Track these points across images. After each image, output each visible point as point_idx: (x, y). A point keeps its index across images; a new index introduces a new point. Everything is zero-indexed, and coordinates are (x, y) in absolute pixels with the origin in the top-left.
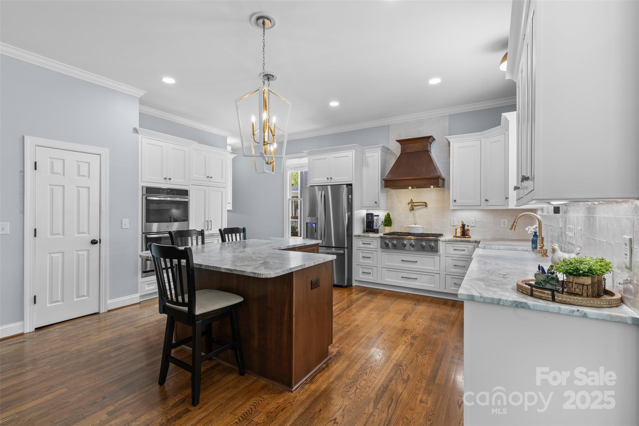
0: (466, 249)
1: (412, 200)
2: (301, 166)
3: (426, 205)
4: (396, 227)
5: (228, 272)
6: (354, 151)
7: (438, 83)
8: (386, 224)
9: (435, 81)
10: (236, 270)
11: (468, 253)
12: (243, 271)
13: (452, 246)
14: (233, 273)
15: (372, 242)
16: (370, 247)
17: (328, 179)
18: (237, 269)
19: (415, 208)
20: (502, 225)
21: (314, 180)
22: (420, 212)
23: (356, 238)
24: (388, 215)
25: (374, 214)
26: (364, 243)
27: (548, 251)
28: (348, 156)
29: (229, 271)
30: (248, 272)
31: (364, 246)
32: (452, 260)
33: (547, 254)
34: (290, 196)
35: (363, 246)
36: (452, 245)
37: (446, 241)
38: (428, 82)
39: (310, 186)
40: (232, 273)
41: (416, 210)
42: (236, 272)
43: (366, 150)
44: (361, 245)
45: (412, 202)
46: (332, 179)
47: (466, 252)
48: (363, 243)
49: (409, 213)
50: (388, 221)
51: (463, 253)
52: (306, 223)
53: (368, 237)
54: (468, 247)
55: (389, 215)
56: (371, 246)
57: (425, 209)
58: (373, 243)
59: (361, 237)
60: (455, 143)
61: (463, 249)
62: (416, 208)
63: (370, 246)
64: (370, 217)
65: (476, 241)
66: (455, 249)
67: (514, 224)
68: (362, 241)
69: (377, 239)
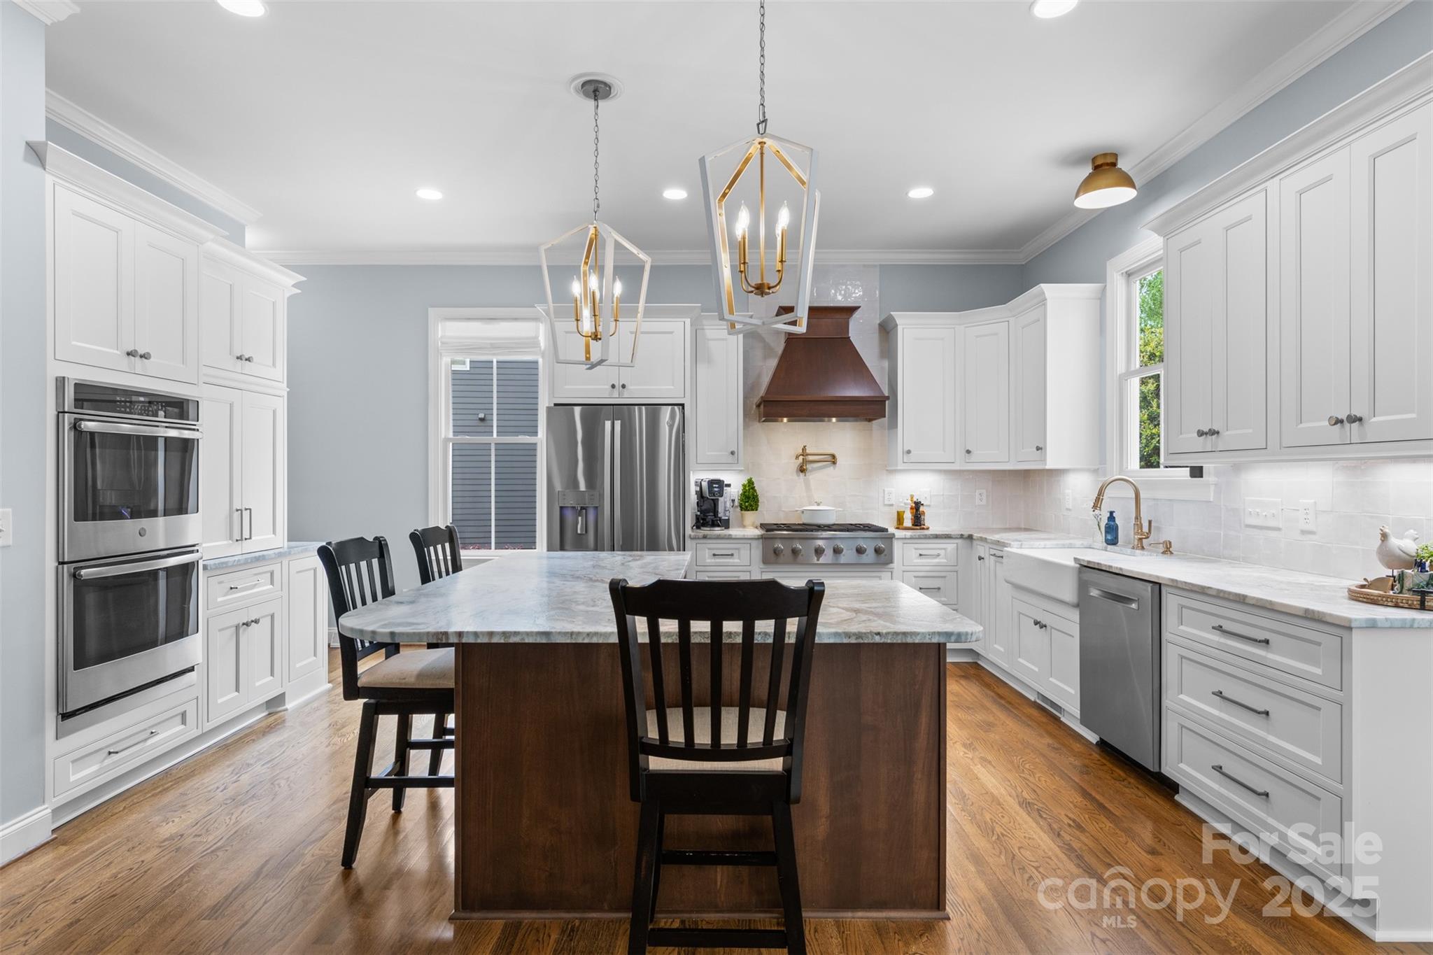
0: (942, 552)
1: (804, 449)
2: (491, 344)
3: (833, 459)
4: (765, 512)
5: (845, 641)
6: (688, 321)
7: (923, 197)
8: (747, 504)
9: (920, 193)
10: (878, 634)
11: (945, 561)
12: (905, 634)
13: (916, 549)
14: (866, 641)
15: (738, 549)
16: (734, 563)
17: (613, 386)
18: (880, 631)
19: (809, 466)
20: (977, 502)
21: (566, 387)
22: (820, 476)
23: (694, 542)
24: (750, 482)
25: (726, 483)
26: (717, 553)
27: (1172, 544)
28: (672, 333)
29: (854, 637)
30: (923, 633)
31: (718, 560)
32: (915, 577)
33: (1171, 549)
34: (447, 429)
35: (713, 560)
36: (916, 546)
37: (905, 538)
38: (907, 194)
39: (555, 405)
40: (864, 644)
41: (811, 471)
42: (877, 639)
43: (705, 322)
44: (709, 558)
45: (804, 453)
46: (625, 390)
47: (943, 558)
48: (714, 555)
49: (795, 477)
50: (750, 500)
51: (936, 560)
52: (558, 509)
53: (729, 537)
54: (944, 549)
55: (753, 483)
56: (735, 560)
57: (831, 470)
58: (739, 553)
59: (710, 538)
60: (906, 328)
61: (936, 552)
62: (812, 468)
63: (731, 560)
64: (717, 486)
65: (962, 535)
66: (921, 555)
67: (1099, 498)
68: (709, 549)
69: (749, 541)
